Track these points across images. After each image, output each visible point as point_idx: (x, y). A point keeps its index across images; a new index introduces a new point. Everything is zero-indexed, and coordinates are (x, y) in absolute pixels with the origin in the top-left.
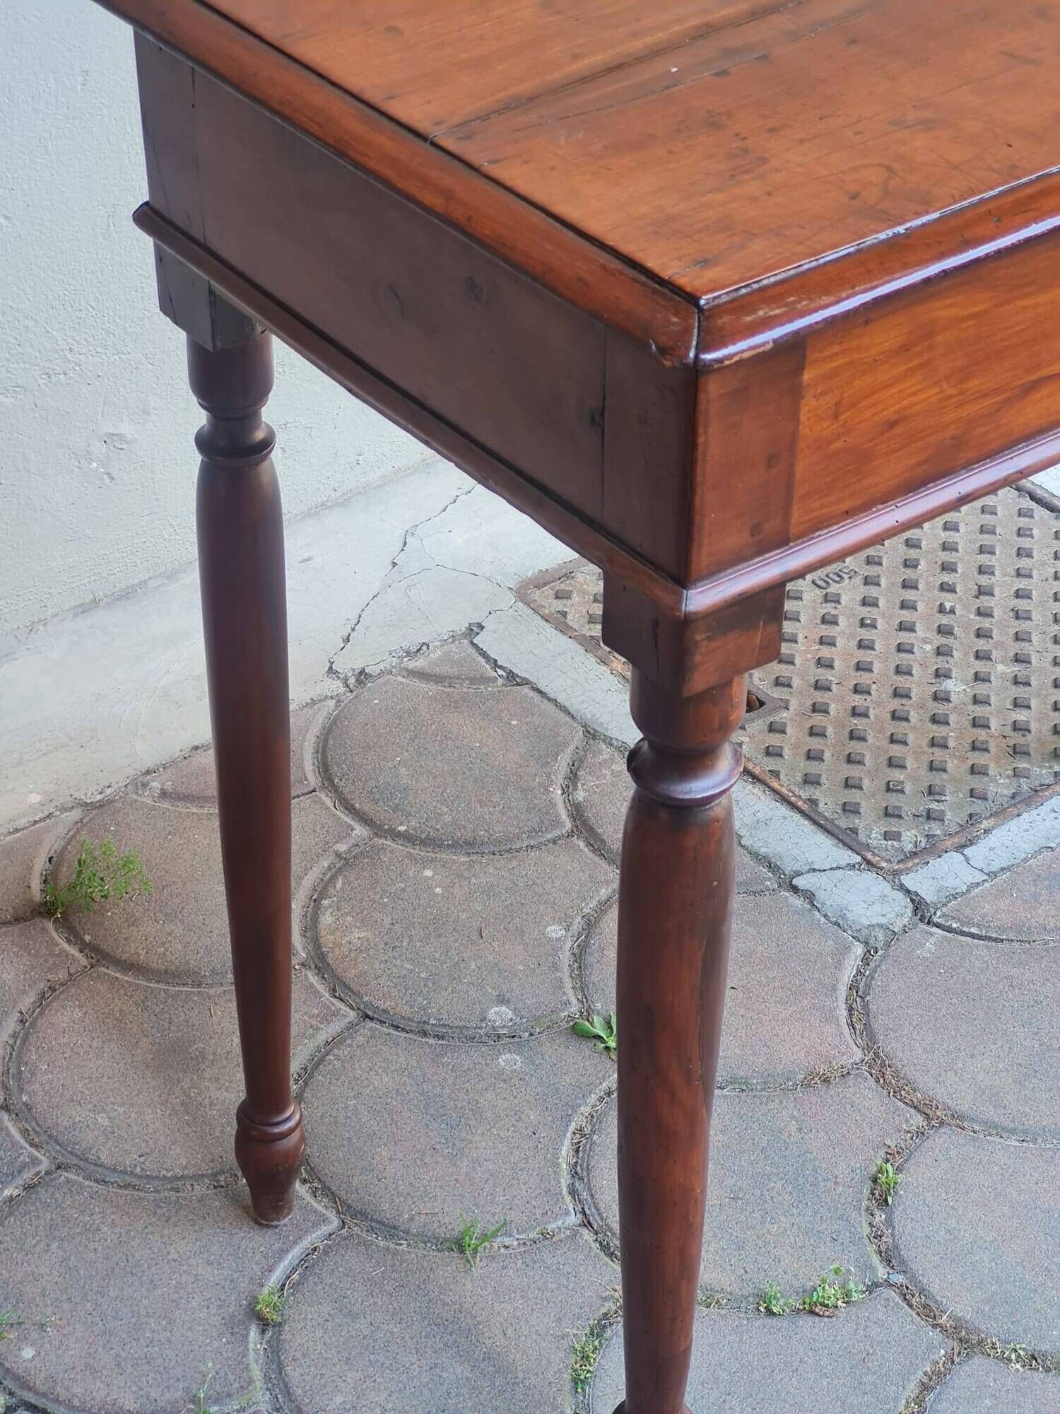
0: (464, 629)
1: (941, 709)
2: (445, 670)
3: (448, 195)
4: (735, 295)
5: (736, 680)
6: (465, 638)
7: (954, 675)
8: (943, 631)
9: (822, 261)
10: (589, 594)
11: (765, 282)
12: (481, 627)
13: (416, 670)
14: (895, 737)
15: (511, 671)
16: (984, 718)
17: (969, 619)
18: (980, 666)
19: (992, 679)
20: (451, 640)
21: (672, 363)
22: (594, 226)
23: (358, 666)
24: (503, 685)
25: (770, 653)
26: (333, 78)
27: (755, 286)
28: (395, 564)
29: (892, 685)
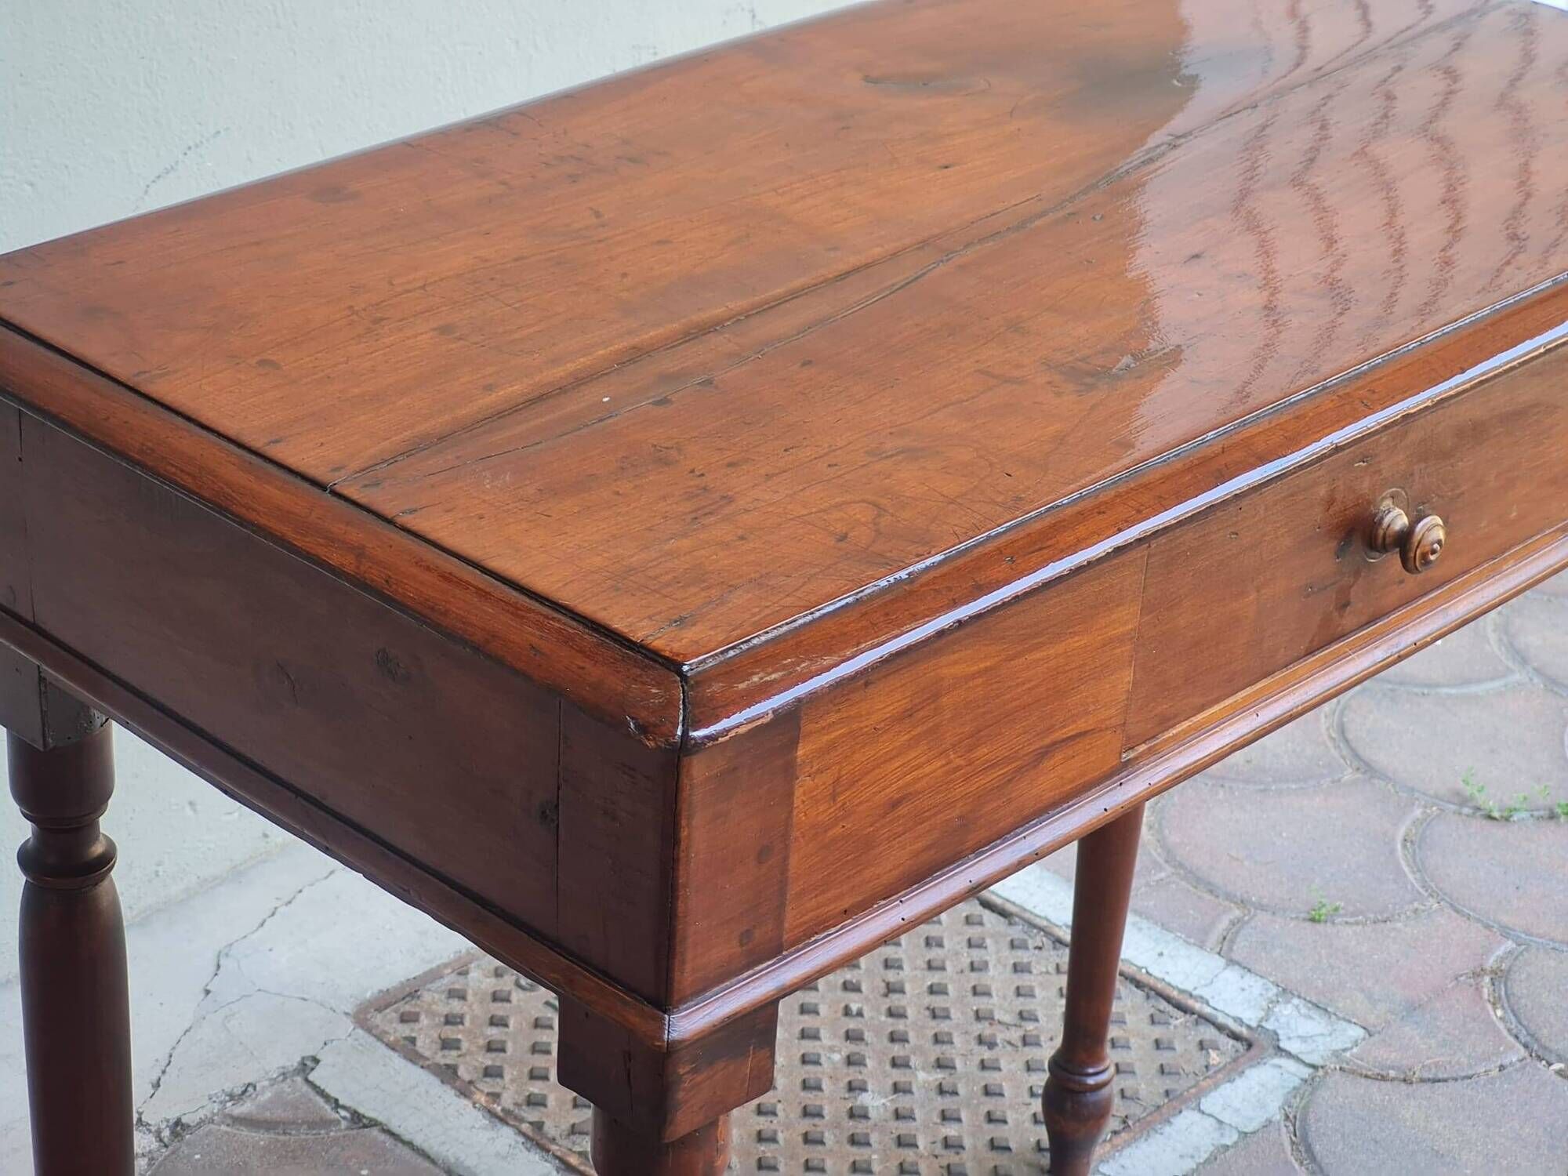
0: (295, 1064)
1: (860, 1127)
2: (279, 1114)
3: (360, 552)
4: (722, 658)
5: (722, 1117)
6: (298, 1074)
7: (870, 1087)
8: (851, 1036)
9: (818, 614)
10: (439, 1015)
11: (755, 641)
12: (316, 1061)
13: (243, 1116)
14: (810, 1164)
15: (356, 1112)
16: (910, 1135)
17: (880, 1021)
18: (898, 1075)
19: (914, 1089)
20: (281, 1078)
21: (656, 743)
22: (541, 583)
23: (173, 1116)
24: (347, 1128)
25: (763, 1081)
26: (203, 420)
27: (744, 647)
28: (208, 992)
29: (800, 1103)
